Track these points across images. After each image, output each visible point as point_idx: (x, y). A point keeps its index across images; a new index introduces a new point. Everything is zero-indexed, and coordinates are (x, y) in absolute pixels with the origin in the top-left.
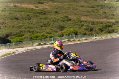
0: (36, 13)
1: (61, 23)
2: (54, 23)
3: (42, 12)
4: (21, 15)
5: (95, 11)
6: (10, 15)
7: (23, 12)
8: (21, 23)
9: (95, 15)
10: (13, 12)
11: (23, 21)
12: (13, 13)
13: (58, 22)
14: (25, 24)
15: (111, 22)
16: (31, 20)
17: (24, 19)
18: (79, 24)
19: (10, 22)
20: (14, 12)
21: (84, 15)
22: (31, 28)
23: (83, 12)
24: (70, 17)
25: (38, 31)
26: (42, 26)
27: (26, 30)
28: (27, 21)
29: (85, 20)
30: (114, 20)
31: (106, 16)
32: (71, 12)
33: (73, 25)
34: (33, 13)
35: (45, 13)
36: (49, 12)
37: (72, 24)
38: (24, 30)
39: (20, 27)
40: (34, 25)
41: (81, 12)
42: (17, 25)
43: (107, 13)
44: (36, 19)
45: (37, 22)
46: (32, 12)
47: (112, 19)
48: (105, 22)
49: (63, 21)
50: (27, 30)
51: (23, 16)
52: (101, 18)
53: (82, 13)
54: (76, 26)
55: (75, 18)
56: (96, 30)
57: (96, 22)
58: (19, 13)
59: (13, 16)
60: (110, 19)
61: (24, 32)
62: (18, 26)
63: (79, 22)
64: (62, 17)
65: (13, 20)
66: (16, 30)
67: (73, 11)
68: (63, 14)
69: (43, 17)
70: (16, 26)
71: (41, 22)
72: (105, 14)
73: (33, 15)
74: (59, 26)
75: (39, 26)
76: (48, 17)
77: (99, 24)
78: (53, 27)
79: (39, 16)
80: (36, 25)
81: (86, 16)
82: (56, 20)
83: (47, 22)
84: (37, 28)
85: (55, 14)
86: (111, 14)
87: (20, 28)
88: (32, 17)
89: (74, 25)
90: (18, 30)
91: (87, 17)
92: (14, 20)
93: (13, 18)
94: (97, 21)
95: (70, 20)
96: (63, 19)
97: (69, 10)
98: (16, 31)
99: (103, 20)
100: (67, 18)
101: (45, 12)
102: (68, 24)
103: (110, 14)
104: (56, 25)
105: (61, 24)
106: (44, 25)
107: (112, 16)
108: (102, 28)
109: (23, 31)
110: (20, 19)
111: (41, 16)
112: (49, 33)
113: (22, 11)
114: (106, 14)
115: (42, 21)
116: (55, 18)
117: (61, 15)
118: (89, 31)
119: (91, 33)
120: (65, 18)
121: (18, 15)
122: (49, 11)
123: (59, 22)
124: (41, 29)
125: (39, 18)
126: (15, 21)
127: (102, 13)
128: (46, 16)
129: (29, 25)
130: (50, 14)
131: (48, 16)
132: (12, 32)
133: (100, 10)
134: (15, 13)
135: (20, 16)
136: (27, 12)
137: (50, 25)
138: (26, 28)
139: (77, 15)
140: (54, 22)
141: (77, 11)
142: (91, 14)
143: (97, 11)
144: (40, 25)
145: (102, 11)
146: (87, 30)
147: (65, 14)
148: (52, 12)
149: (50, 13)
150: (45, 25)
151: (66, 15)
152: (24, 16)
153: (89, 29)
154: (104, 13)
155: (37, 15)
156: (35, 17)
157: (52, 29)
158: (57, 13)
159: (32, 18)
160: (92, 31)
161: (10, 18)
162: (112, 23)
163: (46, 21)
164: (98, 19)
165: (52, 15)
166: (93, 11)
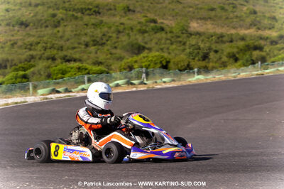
0: (74, 10)
1: (138, 36)
2: (118, 38)
3: (91, 7)
4: (35, 16)
5: (226, 7)
6: (7, 13)
7: (40, 7)
8: (34, 36)
9: (227, 18)
10: (15, 5)
11: (39, 30)
12: (14, 10)
13: (128, 35)
14: (45, 39)
15: (267, 38)
16: (60, 29)
17: (42, 24)
18: (185, 40)
19: (6, 32)
20: (17, 8)
21: (198, 17)
22: (58, 49)
23: (197, 9)
24: (162, 23)
25: (77, 56)
26: (87, 45)
27: (44, 54)
28: (49, 31)
29: (201, 29)
30: (276, 32)
31: (255, 20)
32: (166, 7)
33: (168, 41)
34: (66, 10)
35: (97, 9)
36: (107, 8)
37: (167, 39)
38: (39, 53)
39: (31, 45)
40: (68, 40)
41: (191, 9)
42: (24, 40)
43: (259, 14)
44: (74, 26)
45: (76, 35)
46: (63, 8)
47: (270, 29)
48: (251, 36)
49: (143, 32)
50: (48, 53)
51: (39, 17)
52: (241, 27)
53: (194, 13)
54: (174, 46)
55: (174, 25)
56: (220, 58)
57: (228, 35)
58: (30, 8)
59: (14, 17)
60: (265, 28)
61: (40, 59)
62: (25, 44)
63: (185, 35)
64: (139, 23)
65: (13, 26)
66: (20, 54)
67: (170, 6)
68: (143, 15)
69: (93, 21)
70: (20, 43)
71: (86, 34)
72: (253, 17)
73: (66, 14)
74: (132, 46)
75: (79, 44)
76: (104, 21)
77: (235, 42)
78: (116, 48)
79: (82, 19)
80: (72, 41)
81: (203, 21)
82: (124, 29)
83: (100, 35)
84: (74, 48)
85: (124, 14)
86: (268, 15)
87: (30, 49)
88: (62, 19)
89: (172, 44)
90: (23, 54)
91: (205, 24)
92: (16, 28)
93: (14, 23)
94: (232, 34)
95: (162, 29)
96: (144, 28)
97: (161, 3)
98: (20, 56)
99: (247, 32)
100: (152, 25)
101: (97, 7)
102: (154, 41)
103: (264, 16)
104: (125, 43)
105: (137, 39)
106: (92, 43)
107: (270, 22)
108: (238, 53)
109: (38, 57)
110: (31, 24)
111: (86, 18)
112: (100, 63)
113: (37, 5)
114: (256, 17)
115: (89, 31)
116: (122, 24)
117: (139, 15)
118: (199, 60)
119: (203, 63)
120: (148, 24)
121: (27, 14)
122: (107, 5)
123: (131, 34)
124: (84, 52)
125: (81, 23)
126: (18, 31)
127: (245, 13)
128: (99, 18)
129: (54, 42)
130: (110, 12)
131: (105, 19)
132: (10, 58)
133: (242, 5)
134: (20, 9)
135: (33, 17)
136: (50, 7)
137: (109, 42)
138: (45, 49)
139: (179, 18)
140: (121, 35)
141: (180, 6)
142: (216, 16)
143: (234, 7)
144: (82, 41)
145: (245, 9)
146: (195, 57)
147: (149, 15)
148: (115, 9)
149: (111, 9)
150: (94, 41)
151: (151, 16)
152: (43, 18)
153: (198, 53)
154: (251, 13)
155: (76, 15)
156: (71, 21)
157: (114, 51)
158: (129, 10)
159: (62, 22)
160: (207, 60)
161: (5, 22)
162: (268, 40)
163: (98, 33)
164: (234, 28)
165: (114, 15)
166: (223, 9)
